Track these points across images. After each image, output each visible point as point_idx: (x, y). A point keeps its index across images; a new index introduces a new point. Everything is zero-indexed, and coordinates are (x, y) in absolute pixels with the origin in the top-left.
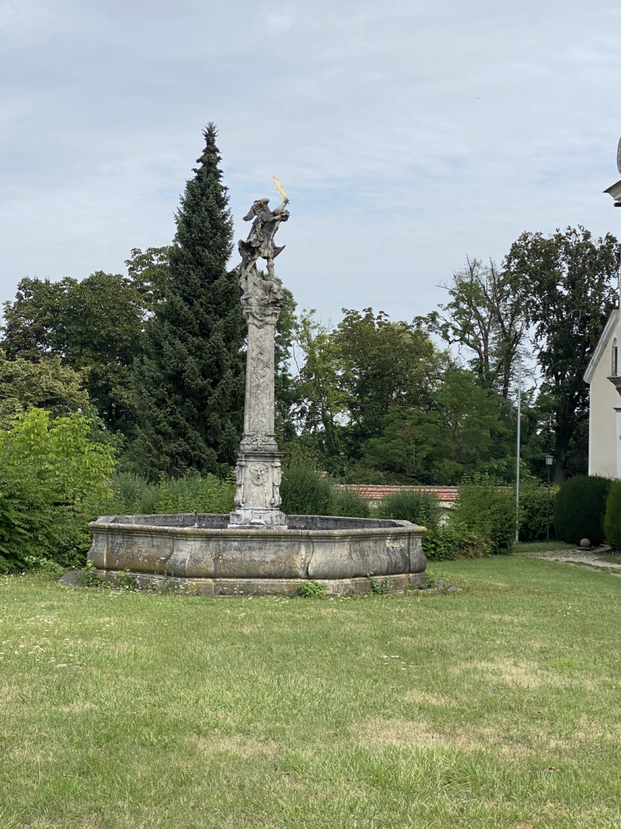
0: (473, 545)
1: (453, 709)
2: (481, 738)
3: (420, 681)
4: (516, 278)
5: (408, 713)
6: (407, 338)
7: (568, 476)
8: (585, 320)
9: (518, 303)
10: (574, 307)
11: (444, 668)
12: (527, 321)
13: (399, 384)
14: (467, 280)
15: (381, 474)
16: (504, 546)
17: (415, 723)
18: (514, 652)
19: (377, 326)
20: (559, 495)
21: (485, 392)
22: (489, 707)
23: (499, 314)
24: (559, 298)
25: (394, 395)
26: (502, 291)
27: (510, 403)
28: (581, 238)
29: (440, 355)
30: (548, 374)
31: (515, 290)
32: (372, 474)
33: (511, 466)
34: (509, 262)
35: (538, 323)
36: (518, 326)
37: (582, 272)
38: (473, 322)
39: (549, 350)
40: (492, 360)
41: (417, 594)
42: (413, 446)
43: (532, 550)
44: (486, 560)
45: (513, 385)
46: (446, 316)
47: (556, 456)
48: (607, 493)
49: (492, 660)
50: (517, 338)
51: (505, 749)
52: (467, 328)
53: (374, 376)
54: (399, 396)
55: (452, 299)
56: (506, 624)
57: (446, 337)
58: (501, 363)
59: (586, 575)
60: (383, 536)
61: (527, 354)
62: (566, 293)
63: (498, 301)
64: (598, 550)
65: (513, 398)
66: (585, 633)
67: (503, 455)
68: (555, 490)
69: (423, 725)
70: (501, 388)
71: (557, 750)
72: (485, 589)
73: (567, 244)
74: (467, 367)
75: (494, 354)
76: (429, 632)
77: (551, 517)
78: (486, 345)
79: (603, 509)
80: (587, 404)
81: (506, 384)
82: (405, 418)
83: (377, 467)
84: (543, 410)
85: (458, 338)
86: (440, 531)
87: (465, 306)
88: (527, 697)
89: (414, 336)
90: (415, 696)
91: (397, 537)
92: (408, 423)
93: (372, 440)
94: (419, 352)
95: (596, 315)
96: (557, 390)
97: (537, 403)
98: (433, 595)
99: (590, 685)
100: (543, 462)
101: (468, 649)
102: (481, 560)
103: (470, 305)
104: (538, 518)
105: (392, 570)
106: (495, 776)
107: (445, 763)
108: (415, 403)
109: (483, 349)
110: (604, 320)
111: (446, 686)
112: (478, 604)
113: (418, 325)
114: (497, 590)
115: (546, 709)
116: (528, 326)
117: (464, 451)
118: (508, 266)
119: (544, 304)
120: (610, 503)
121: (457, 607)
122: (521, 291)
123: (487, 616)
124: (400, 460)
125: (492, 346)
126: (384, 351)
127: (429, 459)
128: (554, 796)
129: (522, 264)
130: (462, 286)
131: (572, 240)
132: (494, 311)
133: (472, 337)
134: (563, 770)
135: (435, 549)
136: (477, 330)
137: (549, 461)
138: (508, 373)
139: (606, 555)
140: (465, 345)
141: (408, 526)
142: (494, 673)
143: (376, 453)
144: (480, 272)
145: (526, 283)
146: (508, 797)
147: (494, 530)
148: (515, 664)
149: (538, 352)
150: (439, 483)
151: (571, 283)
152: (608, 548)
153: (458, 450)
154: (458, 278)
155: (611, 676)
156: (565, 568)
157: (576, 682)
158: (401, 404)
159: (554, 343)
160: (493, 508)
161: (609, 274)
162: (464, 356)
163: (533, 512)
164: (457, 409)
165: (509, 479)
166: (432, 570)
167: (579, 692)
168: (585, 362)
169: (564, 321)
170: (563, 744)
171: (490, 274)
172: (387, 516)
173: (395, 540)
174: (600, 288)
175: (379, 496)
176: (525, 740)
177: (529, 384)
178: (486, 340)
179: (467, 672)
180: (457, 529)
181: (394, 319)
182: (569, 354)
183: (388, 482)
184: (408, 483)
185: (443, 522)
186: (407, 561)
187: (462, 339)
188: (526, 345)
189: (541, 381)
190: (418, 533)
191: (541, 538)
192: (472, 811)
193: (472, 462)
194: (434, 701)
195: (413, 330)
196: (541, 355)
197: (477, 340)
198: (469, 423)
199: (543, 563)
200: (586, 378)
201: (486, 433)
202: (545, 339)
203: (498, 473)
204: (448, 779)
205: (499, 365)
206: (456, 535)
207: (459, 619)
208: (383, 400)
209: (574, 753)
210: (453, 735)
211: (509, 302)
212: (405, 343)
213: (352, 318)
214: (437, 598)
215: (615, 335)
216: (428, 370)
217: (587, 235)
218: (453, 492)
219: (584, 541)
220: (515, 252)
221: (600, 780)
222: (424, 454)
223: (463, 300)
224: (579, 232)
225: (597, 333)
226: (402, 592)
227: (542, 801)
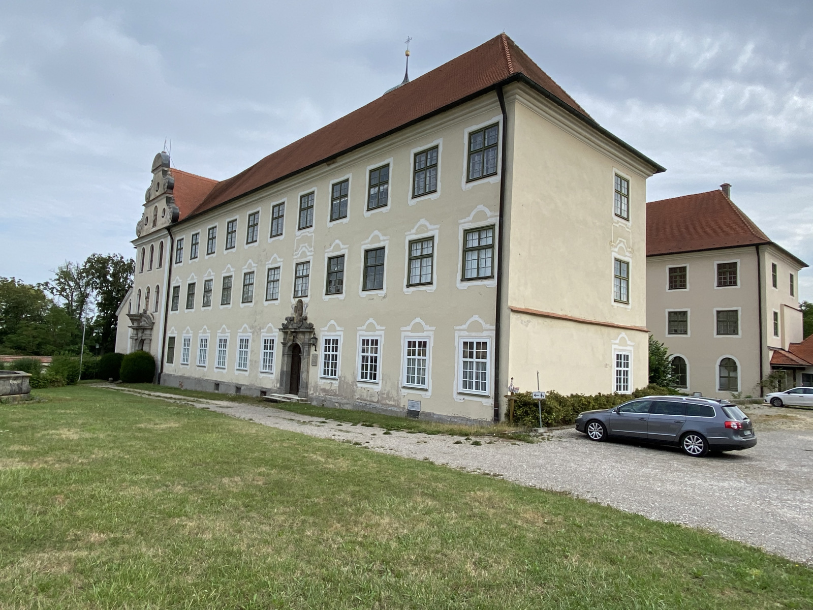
0: (57, 381)
1: (35, 451)
2: (46, 462)
3: (19, 441)
4: (88, 271)
5: (10, 455)
6: (33, 292)
7: (106, 352)
8: (118, 291)
9: (89, 281)
10: (114, 285)
11: (33, 434)
12: (92, 289)
13: (27, 311)
14: (65, 270)
15: (14, 351)
16: (73, 382)
17: (13, 459)
18: (69, 426)
19: (17, 285)
20: (101, 361)
21: (70, 317)
22: (52, 449)
23: (79, 285)
24: (108, 281)
25: (24, 316)
26: (81, 276)
27: (82, 322)
28: (119, 259)
29: (49, 300)
30: (101, 311)
31: (87, 277)
32: (8, 350)
33: (80, 349)
34: (86, 264)
35: (98, 290)
36: (88, 291)
37: (119, 272)
38: (66, 287)
39: (102, 302)
40: (74, 304)
41: (25, 403)
42: (32, 339)
43: (86, 383)
44: (63, 388)
45: (83, 315)
46: (53, 284)
47: (100, 344)
48: (122, 360)
49: (57, 429)
50: (87, 296)
51: (57, 466)
52: (63, 290)
53: (14, 307)
54: (26, 316)
55: (57, 277)
56: (67, 414)
57: (52, 292)
58: (79, 305)
59: (109, 392)
60: (9, 378)
61: (91, 303)
62: (111, 279)
63: (79, 280)
64: (117, 382)
65: (83, 320)
66: (104, 415)
67: (77, 344)
68: (99, 358)
69: (17, 460)
70: (78, 316)
71: (82, 463)
72: (60, 400)
73: (113, 260)
74: (62, 306)
75: (75, 302)
76: (28, 419)
77: (97, 369)
78: (72, 298)
79: (119, 366)
80: (116, 324)
81: (80, 314)
82: (28, 326)
83: (11, 348)
84: (97, 326)
85: (58, 293)
86: (41, 376)
87: (63, 280)
88: (72, 443)
89: (36, 291)
90: (16, 447)
91: (16, 378)
92: (30, 329)
93: (9, 335)
94: (38, 299)
95: (124, 289)
96: (104, 318)
97: (94, 323)
98: (33, 403)
99: (101, 436)
100: (95, 347)
101: (46, 425)
102: (60, 388)
103: (66, 280)
104: (90, 370)
105: (13, 393)
106: (49, 476)
107: (25, 474)
108: (34, 320)
109: (70, 299)
110: (127, 291)
111: (32, 442)
112: (55, 406)
113: (39, 286)
114: (67, 400)
115: (80, 447)
116: (93, 291)
117: (58, 342)
118: (85, 266)
119: (100, 283)
120: (123, 363)
121: (44, 408)
122: (90, 277)
123: (59, 411)
124: (24, 345)
125: (75, 298)
126: (19, 297)
127: (39, 345)
128: (76, 482)
129: (92, 266)
130: (62, 272)
131: (115, 259)
132: (77, 284)
133: (65, 294)
134: (82, 471)
135: (38, 384)
136: (68, 291)
137: (97, 347)
138: (81, 310)
139: (119, 385)
140: (62, 297)
141: (23, 373)
142: (57, 435)
143: (12, 342)
144: (72, 267)
145: (93, 274)
146: (55, 485)
147: (68, 375)
148: (69, 430)
149: (96, 302)
150: (43, 355)
151: (113, 275)
152: (121, 381)
153: (55, 341)
154: (61, 269)
155: (112, 432)
156: (100, 390)
157: (96, 435)
158: (27, 320)
159: (105, 299)
160: (69, 366)
161: (130, 274)
162: (61, 302)
163: (88, 367)
164: (56, 324)
165: (78, 353)
166: (34, 393)
167: (97, 439)
168: (117, 307)
169: (109, 291)
170: (84, 461)
171: (76, 268)
172: (11, 369)
173: (15, 380)
174: (126, 279)
175: (11, 360)
176: (67, 461)
177: (91, 315)
178: (72, 295)
179: (44, 435)
180: (50, 375)
181: (26, 283)
182: (111, 304)
183: (17, 354)
184: (27, 355)
185: (44, 371)
186: (21, 389)
187: (61, 294)
188: (91, 299)
189: (97, 314)
190: (27, 377)
191: (92, 378)
192: (35, 493)
193: (61, 346)
194: (25, 449)
195: (36, 288)
196: (98, 304)
197: (68, 295)
198: (61, 330)
199: (91, 388)
200: (117, 314)
201: (69, 334)
202: (100, 297)
203: (73, 351)
204: (26, 480)
205: (77, 306)
206: (49, 377)
207: (45, 413)
208: (18, 318)
209: (89, 463)
210: (32, 462)
211: (84, 281)
212: (31, 294)
213: (4, 281)
214: (35, 404)
215: (130, 298)
216: (42, 307)
217: (122, 258)
218: (50, 359)
219: (111, 379)
220: (89, 260)
221: (99, 473)
222: (37, 342)
223: (62, 278)
224: (118, 256)
225: (123, 296)
226: (17, 403)
227: (71, 484)
